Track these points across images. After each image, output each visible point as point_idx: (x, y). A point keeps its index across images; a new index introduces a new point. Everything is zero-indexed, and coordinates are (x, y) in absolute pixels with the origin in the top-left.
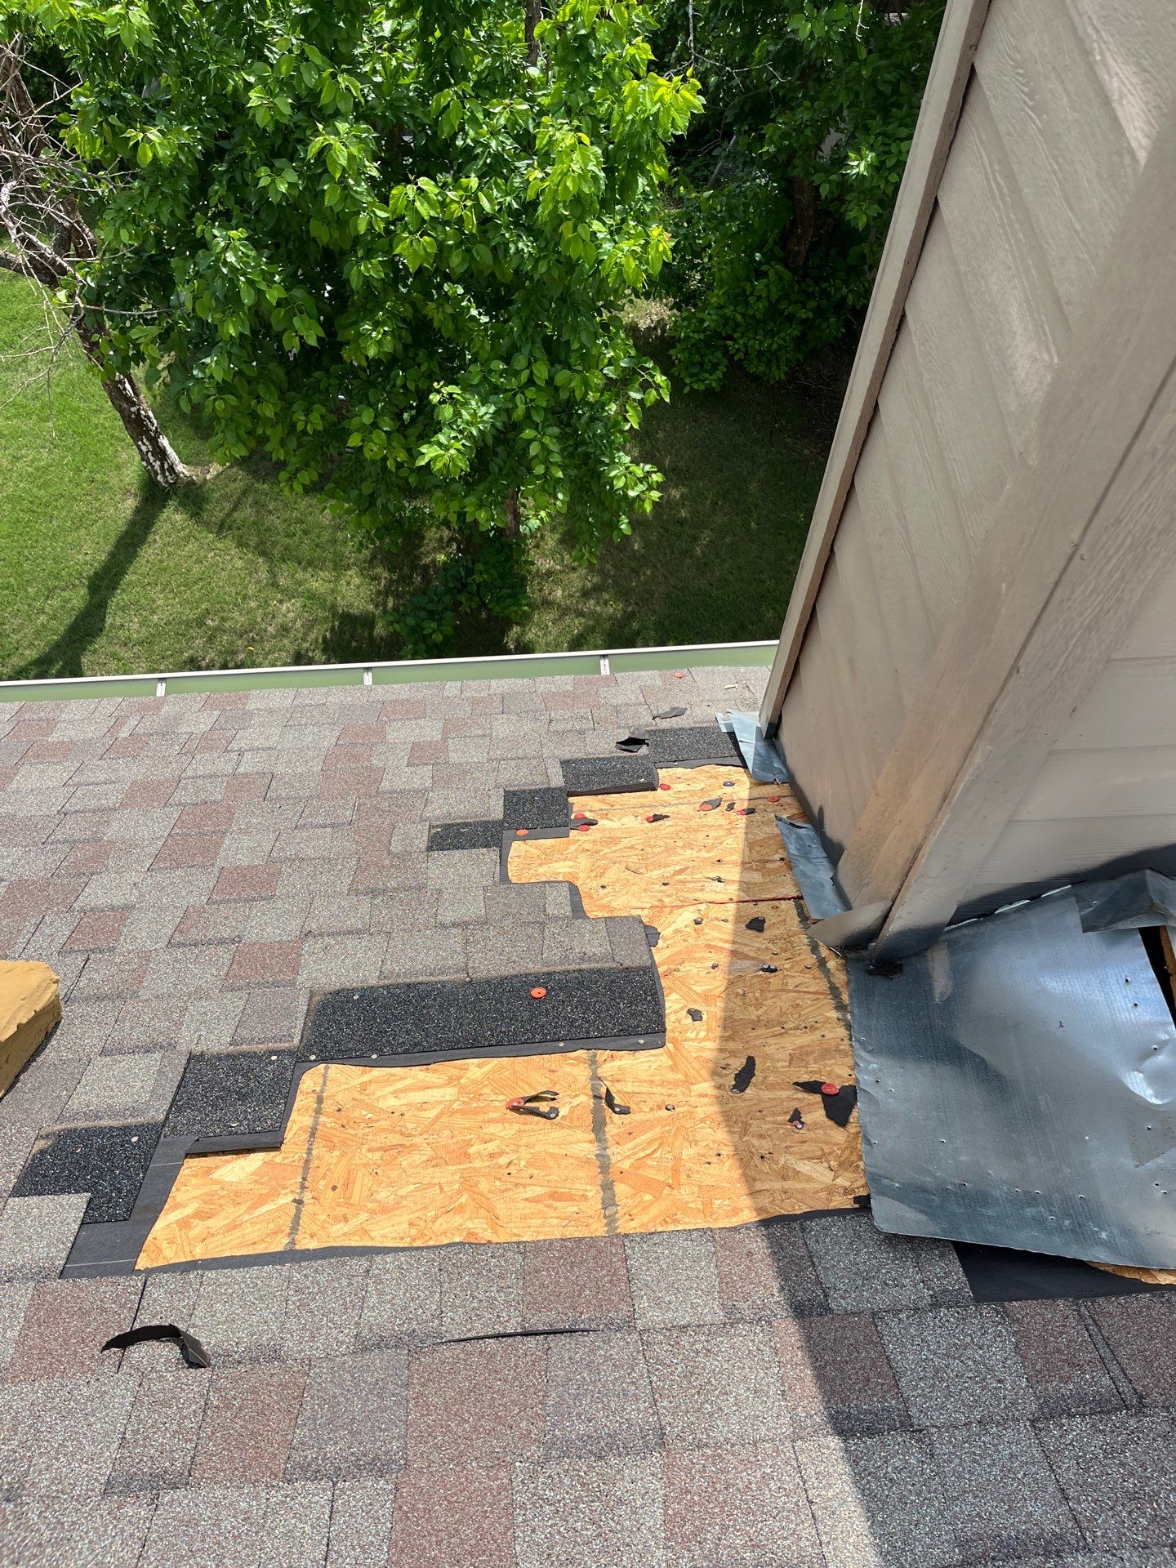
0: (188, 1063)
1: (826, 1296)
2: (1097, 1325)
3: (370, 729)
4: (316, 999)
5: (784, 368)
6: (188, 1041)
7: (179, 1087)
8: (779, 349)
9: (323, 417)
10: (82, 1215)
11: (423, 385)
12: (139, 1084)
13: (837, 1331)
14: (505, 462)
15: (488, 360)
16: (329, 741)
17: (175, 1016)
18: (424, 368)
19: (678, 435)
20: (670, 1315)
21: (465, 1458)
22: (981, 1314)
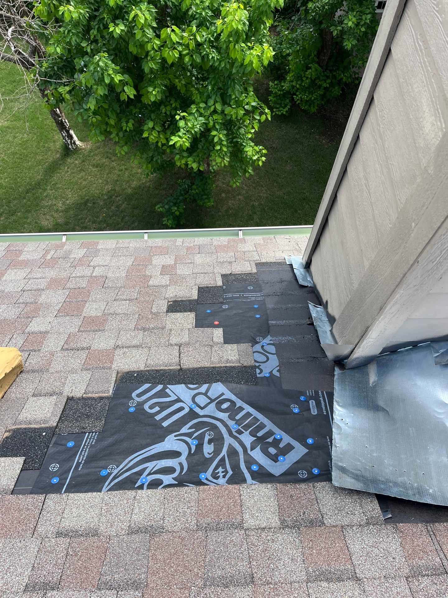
0: (67, 401)
1: (322, 517)
2: (434, 535)
3: (146, 258)
4: (119, 375)
5: (316, 108)
6: (68, 391)
7: (63, 412)
8: (315, 99)
9: (133, 124)
10: (21, 466)
11: (173, 113)
12: (47, 410)
13: (327, 534)
14: (204, 145)
15: (199, 103)
16: (129, 263)
17: (63, 380)
18: (173, 105)
19: (273, 134)
20: (258, 522)
21: (171, 584)
22: (387, 528)
